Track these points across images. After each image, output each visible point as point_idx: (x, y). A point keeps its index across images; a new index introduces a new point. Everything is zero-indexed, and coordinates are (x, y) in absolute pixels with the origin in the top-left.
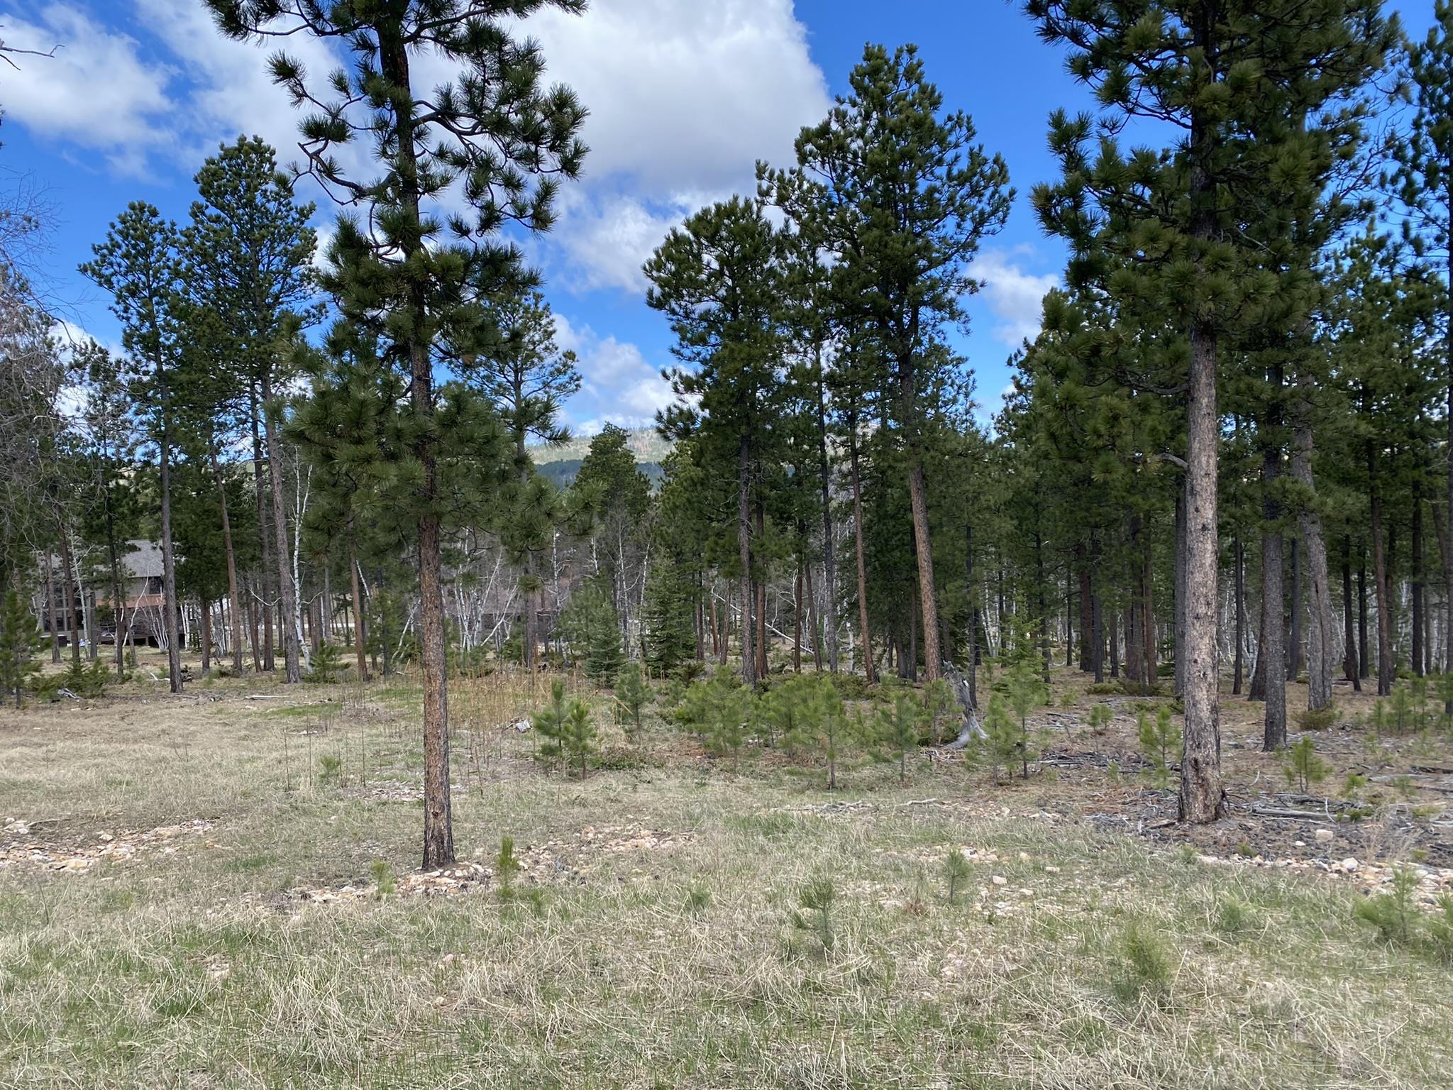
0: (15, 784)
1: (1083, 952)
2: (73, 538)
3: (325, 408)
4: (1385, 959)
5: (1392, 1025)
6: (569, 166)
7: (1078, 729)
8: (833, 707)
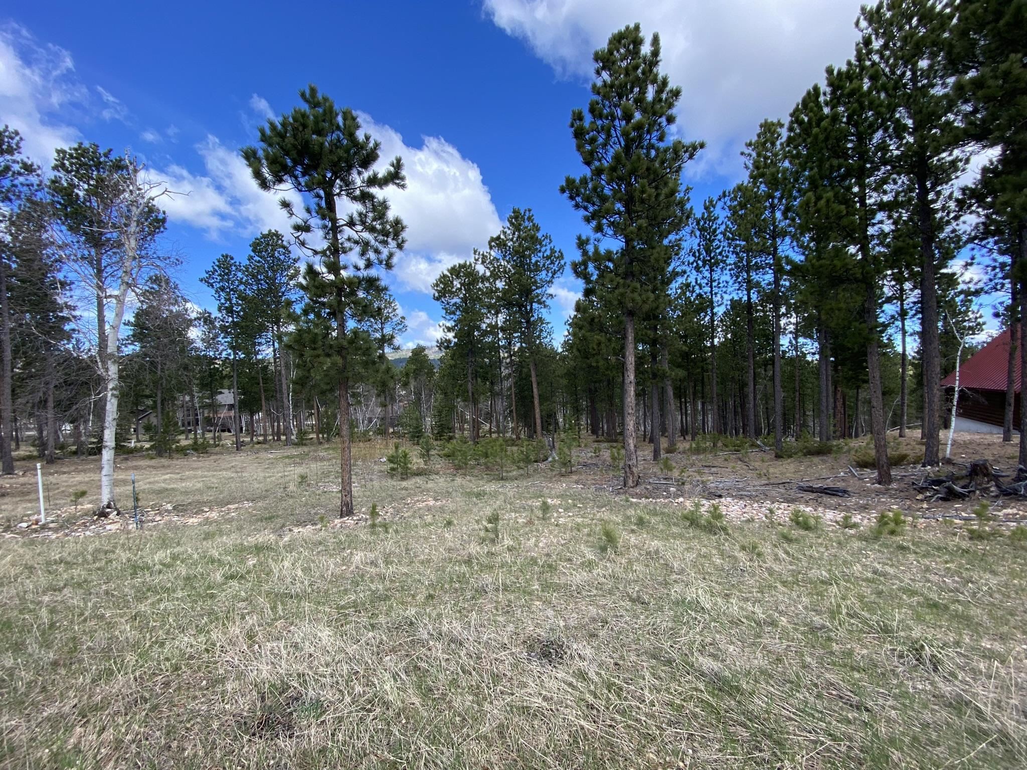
0: (167, 489)
1: (589, 535)
2: (195, 389)
3: (300, 336)
4: (691, 532)
5: (692, 556)
6: (400, 246)
7: (590, 455)
8: (502, 449)
